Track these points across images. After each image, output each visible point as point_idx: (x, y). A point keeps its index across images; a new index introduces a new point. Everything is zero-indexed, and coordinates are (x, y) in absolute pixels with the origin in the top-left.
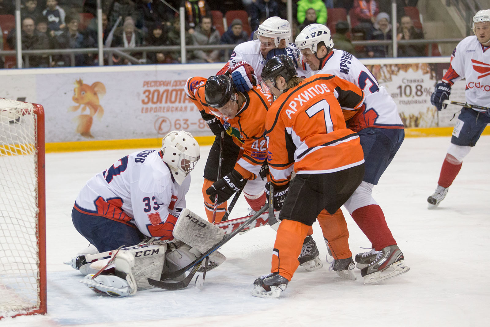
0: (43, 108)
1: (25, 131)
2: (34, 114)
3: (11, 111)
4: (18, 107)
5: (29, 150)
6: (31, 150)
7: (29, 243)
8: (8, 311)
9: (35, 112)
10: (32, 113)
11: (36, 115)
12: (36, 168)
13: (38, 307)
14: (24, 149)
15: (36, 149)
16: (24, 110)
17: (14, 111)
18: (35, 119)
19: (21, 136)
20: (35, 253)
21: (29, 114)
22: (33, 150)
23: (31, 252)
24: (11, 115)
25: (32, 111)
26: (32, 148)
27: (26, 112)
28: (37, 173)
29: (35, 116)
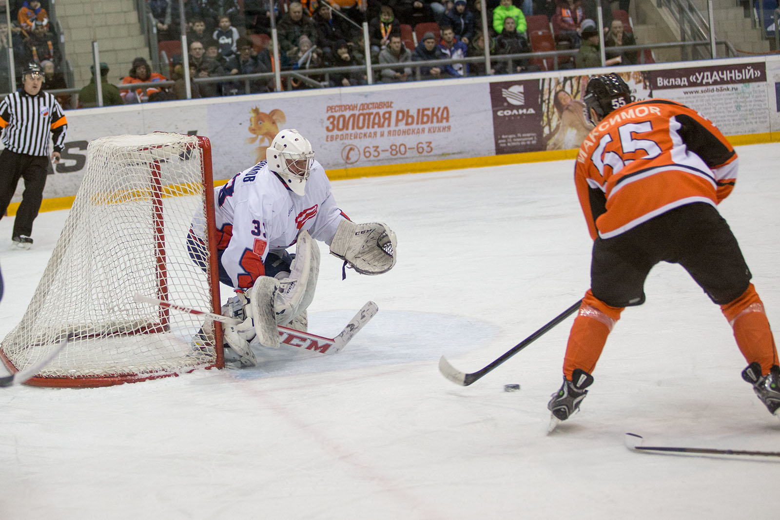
0: (209, 140)
1: (191, 167)
2: (199, 148)
3: (173, 146)
4: (181, 141)
5: (196, 188)
6: (198, 188)
7: (202, 291)
8: (181, 367)
9: (200, 146)
10: (197, 147)
11: (202, 149)
12: (205, 207)
13: (214, 360)
14: (189, 186)
15: (203, 186)
16: (187, 144)
17: (177, 146)
18: (201, 154)
19: (186, 173)
20: (208, 302)
21: (194, 148)
22: (200, 187)
23: (204, 301)
24: (174, 151)
25: (197, 145)
26: (199, 185)
27: (191, 146)
28: (206, 213)
29: (200, 150)
